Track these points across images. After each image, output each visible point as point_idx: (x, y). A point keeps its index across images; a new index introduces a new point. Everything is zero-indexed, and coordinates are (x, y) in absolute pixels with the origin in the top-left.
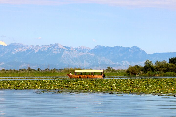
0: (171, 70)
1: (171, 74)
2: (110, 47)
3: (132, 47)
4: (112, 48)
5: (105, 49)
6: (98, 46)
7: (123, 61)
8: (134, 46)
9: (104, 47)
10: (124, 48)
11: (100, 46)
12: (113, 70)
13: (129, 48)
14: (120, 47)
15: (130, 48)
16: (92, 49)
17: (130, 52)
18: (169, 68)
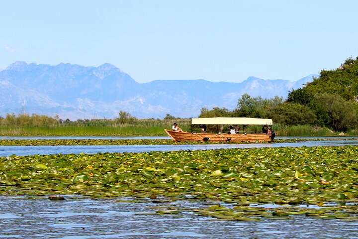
0: (300, 119)
1: (304, 131)
2: (48, 66)
3: (101, 66)
4: (52, 68)
5: (34, 70)
6: (18, 62)
7: (80, 100)
8: (106, 64)
9: (33, 64)
10: (81, 68)
11: (25, 63)
12: (132, 121)
13: (93, 69)
14: (73, 65)
15: (96, 68)
16: (4, 71)
17: (96, 77)
18: (295, 115)
